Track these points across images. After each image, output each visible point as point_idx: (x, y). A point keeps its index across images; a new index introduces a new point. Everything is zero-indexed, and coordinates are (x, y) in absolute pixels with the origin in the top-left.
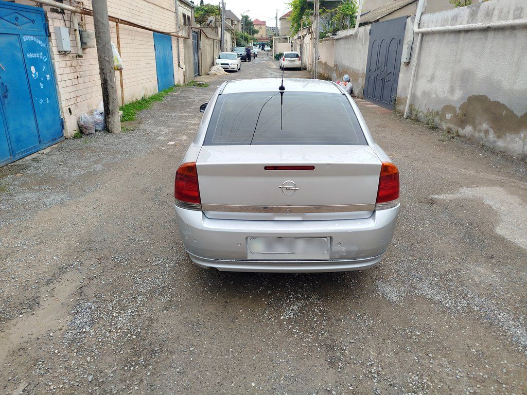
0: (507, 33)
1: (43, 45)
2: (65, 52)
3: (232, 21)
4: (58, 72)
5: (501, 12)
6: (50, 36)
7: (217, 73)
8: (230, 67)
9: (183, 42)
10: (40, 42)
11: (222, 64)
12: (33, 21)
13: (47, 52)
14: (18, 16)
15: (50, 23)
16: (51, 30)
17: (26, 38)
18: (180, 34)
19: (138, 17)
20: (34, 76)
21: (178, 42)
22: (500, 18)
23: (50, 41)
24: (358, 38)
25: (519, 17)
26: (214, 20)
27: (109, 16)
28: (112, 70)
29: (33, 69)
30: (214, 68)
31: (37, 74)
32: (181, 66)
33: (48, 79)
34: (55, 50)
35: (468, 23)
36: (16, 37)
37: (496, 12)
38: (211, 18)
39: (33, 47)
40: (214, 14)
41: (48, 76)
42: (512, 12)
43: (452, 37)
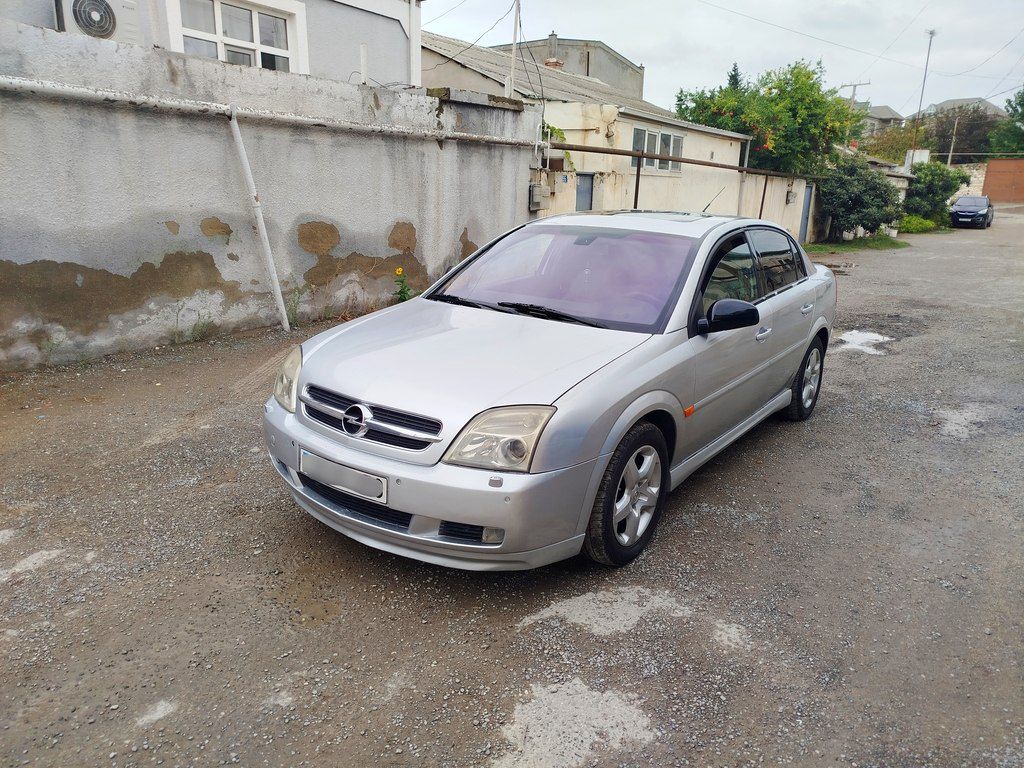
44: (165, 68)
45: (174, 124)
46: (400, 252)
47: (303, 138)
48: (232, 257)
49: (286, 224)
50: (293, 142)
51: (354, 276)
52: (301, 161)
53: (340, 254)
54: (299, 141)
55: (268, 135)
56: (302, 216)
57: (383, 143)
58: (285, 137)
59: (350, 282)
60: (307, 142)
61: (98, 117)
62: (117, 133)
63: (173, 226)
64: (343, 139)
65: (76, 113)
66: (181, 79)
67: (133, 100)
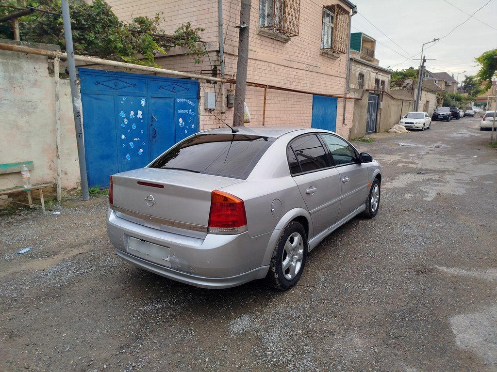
1: (193, 105)
2: (210, 109)
3: (446, 82)
4: (201, 123)
6: (200, 99)
7: (397, 131)
8: (414, 126)
9: (353, 103)
10: (191, 103)
11: (406, 123)
12: (187, 90)
13: (196, 110)
14: (175, 86)
15: (202, 90)
16: (201, 94)
17: (179, 100)
18: (348, 96)
19: (296, 84)
20: (180, 125)
21: (345, 102)
23: (199, 102)
26: (411, 83)
27: (247, 82)
28: (241, 123)
29: (181, 120)
30: (396, 126)
31: (184, 124)
32: (345, 123)
33: (193, 127)
34: (201, 108)
36: (171, 100)
38: (409, 81)
39: (184, 106)
40: (413, 78)
41: (193, 125)
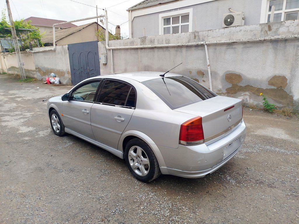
0: (165, 49)
5: (158, 40)
22: (158, 43)
24: (57, 51)
25: (169, 43)
35: (141, 45)
37: (156, 41)
42: (164, 41)
43: (133, 51)
44: (194, 36)
45: (193, 49)
46: (275, 88)
47: (231, 47)
48: (204, 81)
49: (221, 73)
50: (227, 49)
51: (247, 93)
52: (229, 55)
53: (242, 84)
54: (229, 48)
55: (218, 48)
56: (228, 71)
57: (270, 44)
58: (224, 48)
59: (246, 95)
60: (232, 48)
61: (179, 49)
62: (182, 52)
63: (190, 72)
64: (248, 45)
65: (176, 49)
66: (197, 38)
67: (182, 45)
